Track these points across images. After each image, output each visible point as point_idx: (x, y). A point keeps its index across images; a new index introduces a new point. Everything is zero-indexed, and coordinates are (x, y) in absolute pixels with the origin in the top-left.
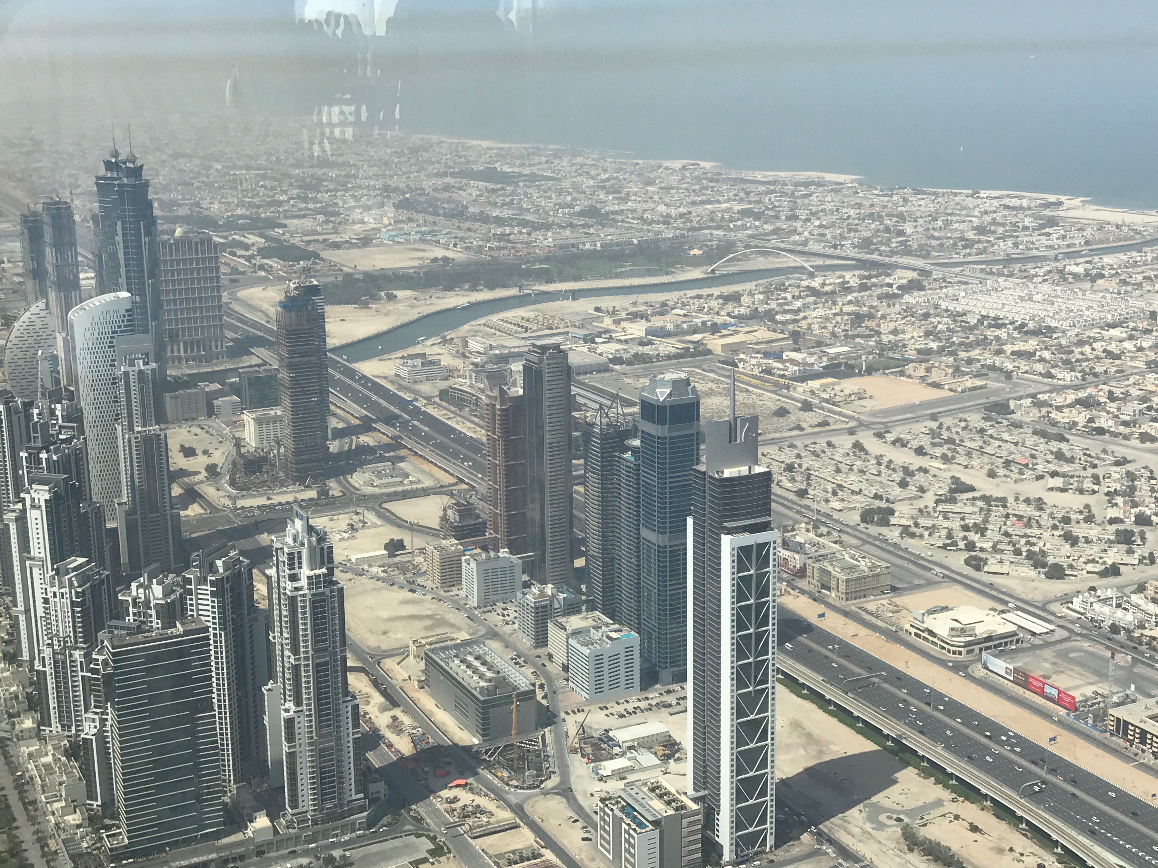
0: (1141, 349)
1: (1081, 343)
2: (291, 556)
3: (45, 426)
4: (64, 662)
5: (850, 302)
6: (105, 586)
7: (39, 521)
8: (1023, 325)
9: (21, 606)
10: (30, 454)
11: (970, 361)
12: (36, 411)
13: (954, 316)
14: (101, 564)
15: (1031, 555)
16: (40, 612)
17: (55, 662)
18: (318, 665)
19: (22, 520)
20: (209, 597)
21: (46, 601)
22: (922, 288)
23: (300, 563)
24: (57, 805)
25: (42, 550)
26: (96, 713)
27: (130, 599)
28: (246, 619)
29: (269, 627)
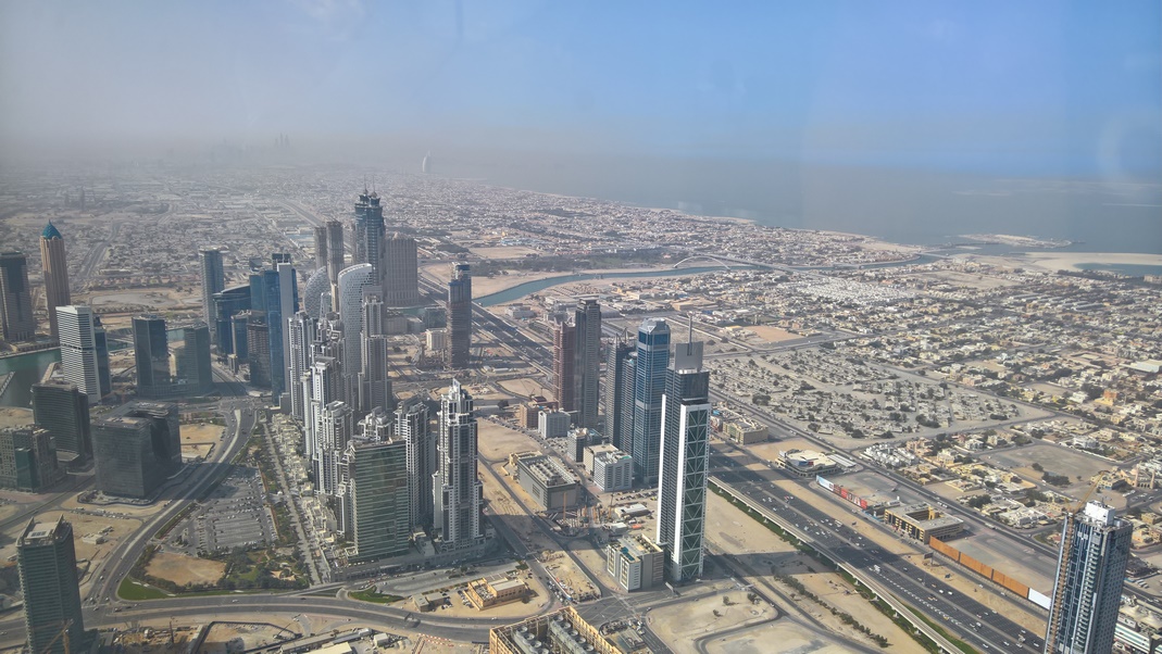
0: (905, 318)
1: (873, 313)
2: (451, 405)
3: (324, 332)
4: (328, 457)
5: (749, 287)
6: (352, 418)
7: (319, 382)
8: (842, 303)
9: (307, 426)
10: (316, 347)
11: (813, 320)
12: (319, 324)
13: (805, 296)
14: (350, 405)
15: (844, 425)
16: (317, 430)
17: (324, 456)
18: (463, 464)
19: (310, 380)
20: (406, 426)
21: (321, 424)
22: (788, 281)
23: (456, 410)
24: (322, 532)
25: (320, 397)
26: (344, 484)
27: (365, 425)
28: (426, 437)
29: (437, 443)
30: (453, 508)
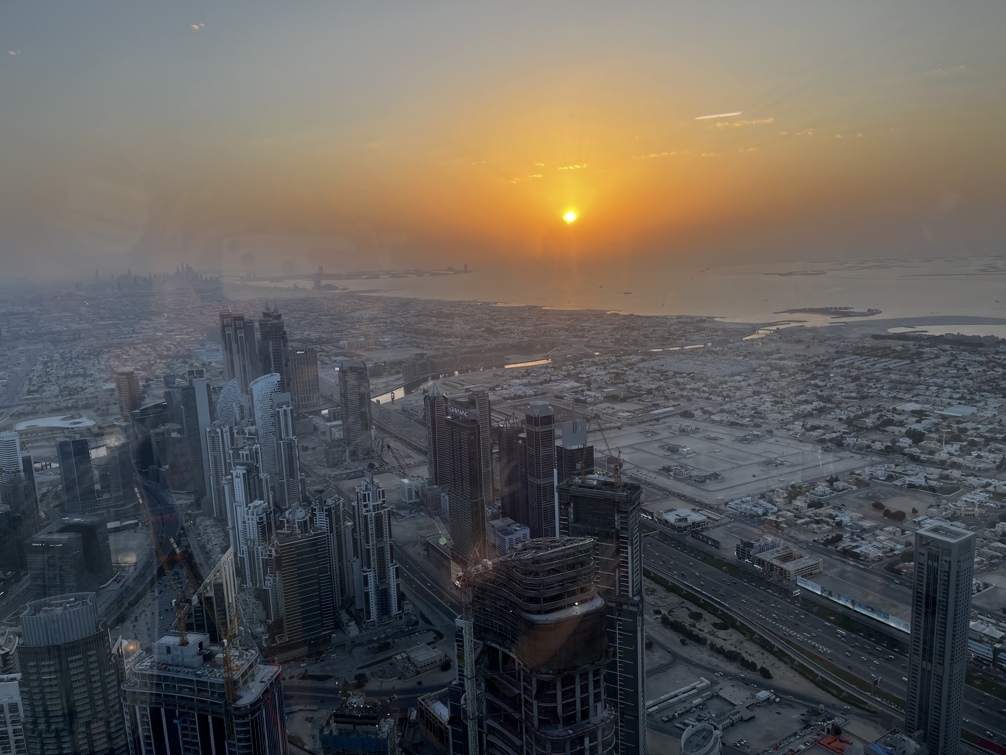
0: (749, 385)
1: (721, 383)
2: (364, 495)
4: (253, 552)
5: (613, 368)
6: (272, 514)
7: (240, 484)
9: (230, 526)
10: (234, 452)
12: (235, 431)
13: (662, 373)
14: (269, 504)
16: (240, 528)
17: (249, 552)
18: (379, 548)
19: (231, 482)
20: (324, 517)
21: (244, 522)
23: (369, 499)
25: (241, 498)
26: (271, 576)
27: (285, 520)
28: (343, 527)
30: (373, 590)
